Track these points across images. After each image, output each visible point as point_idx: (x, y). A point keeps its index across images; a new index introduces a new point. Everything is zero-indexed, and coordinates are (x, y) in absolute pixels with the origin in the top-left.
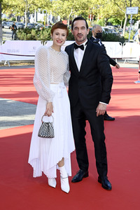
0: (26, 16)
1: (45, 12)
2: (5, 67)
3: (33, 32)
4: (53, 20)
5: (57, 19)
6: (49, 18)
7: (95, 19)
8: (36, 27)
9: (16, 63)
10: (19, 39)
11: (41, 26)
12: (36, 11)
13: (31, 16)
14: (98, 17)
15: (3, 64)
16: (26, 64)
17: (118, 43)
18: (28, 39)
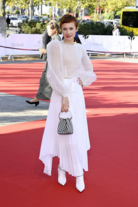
0: (30, 8)
1: (50, 4)
2: (8, 62)
3: (38, 26)
4: (58, 12)
5: (63, 12)
6: (55, 11)
7: (102, 12)
8: (41, 20)
9: (21, 58)
10: (23, 33)
11: (46, 20)
12: (40, 3)
13: (36, 8)
14: (106, 10)
15: (7, 58)
16: (31, 59)
17: (127, 37)
18: (33, 33)
